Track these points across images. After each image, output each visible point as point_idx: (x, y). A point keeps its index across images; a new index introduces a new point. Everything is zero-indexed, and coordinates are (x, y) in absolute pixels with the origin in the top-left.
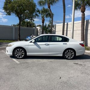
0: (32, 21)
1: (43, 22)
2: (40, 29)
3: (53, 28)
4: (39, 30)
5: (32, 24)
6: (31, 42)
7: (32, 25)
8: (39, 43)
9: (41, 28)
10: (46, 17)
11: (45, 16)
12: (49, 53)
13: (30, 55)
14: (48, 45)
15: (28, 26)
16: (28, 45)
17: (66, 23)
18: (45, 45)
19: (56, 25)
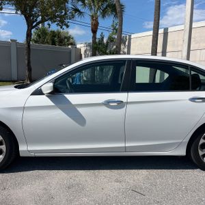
0: (64, 27)
1: (94, 31)
2: (85, 51)
3: (122, 47)
4: (82, 52)
5: (65, 38)
6: (38, 92)
7: (66, 40)
8: (74, 98)
9: (88, 48)
10: (104, 16)
11: (99, 13)
12: (122, 145)
13: (32, 155)
14: (120, 104)
15: (54, 43)
16: (24, 108)
17: (161, 31)
18: (105, 108)
19: (130, 36)
